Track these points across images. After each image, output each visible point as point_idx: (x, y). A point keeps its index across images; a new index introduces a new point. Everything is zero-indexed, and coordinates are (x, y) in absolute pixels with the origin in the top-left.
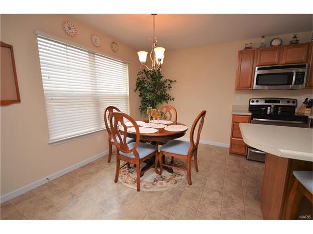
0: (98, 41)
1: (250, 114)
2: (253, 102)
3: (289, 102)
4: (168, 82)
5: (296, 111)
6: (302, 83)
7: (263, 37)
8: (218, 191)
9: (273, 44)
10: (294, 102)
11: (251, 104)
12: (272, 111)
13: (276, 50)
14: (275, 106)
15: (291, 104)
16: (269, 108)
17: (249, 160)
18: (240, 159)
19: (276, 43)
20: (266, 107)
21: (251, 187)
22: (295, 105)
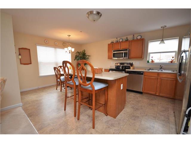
0: (57, 44)
2: (116, 64)
3: (127, 64)
4: (88, 56)
6: (127, 57)
7: (117, 38)
9: (120, 41)
19: (121, 41)
20: (120, 66)
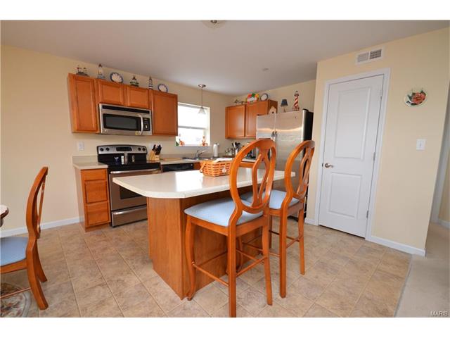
1: (106, 166)
2: (102, 150)
3: (140, 149)
5: (147, 159)
6: (149, 130)
7: (100, 65)
8: (99, 285)
9: (113, 79)
10: (144, 149)
11: (100, 153)
12: (126, 160)
13: (119, 87)
14: (129, 154)
15: (142, 152)
16: (122, 157)
17: (114, 227)
18: (103, 230)
19: (116, 79)
20: (120, 155)
21: (133, 255)
22: (145, 152)
